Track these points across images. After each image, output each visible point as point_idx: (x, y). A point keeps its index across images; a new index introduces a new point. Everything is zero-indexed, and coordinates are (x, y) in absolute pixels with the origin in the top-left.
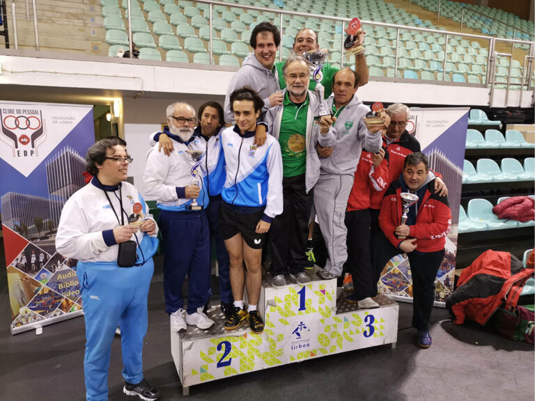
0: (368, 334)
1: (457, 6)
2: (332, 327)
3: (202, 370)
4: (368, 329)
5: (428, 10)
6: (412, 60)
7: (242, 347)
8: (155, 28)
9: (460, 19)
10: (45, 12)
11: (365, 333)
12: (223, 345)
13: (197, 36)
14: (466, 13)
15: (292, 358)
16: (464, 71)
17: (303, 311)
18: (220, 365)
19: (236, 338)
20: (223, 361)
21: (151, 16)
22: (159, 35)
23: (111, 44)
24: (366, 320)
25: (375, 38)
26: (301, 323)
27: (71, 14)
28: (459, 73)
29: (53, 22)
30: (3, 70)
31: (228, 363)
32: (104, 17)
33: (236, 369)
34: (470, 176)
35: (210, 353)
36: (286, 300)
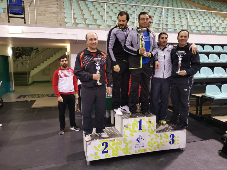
0: (172, 143)
1: (219, 4)
2: (154, 138)
3: (95, 154)
4: (171, 141)
5: (205, 6)
6: (197, 26)
7: (113, 145)
8: (85, 17)
9: (220, 9)
10: (42, 12)
11: (170, 142)
12: (105, 144)
13: (102, 19)
14: (223, 7)
15: (136, 152)
16: (222, 30)
17: (141, 131)
18: (103, 152)
19: (110, 141)
20: (104, 151)
21: (83, 12)
22: (86, 19)
23: (67, 23)
24: (170, 137)
25: (180, 18)
26: (140, 136)
27: (52, 12)
28: (219, 31)
29: (45, 15)
30: (22, 32)
31: (107, 152)
32: (65, 13)
33: (110, 155)
34: (223, 75)
35: (99, 147)
36: (133, 125)
